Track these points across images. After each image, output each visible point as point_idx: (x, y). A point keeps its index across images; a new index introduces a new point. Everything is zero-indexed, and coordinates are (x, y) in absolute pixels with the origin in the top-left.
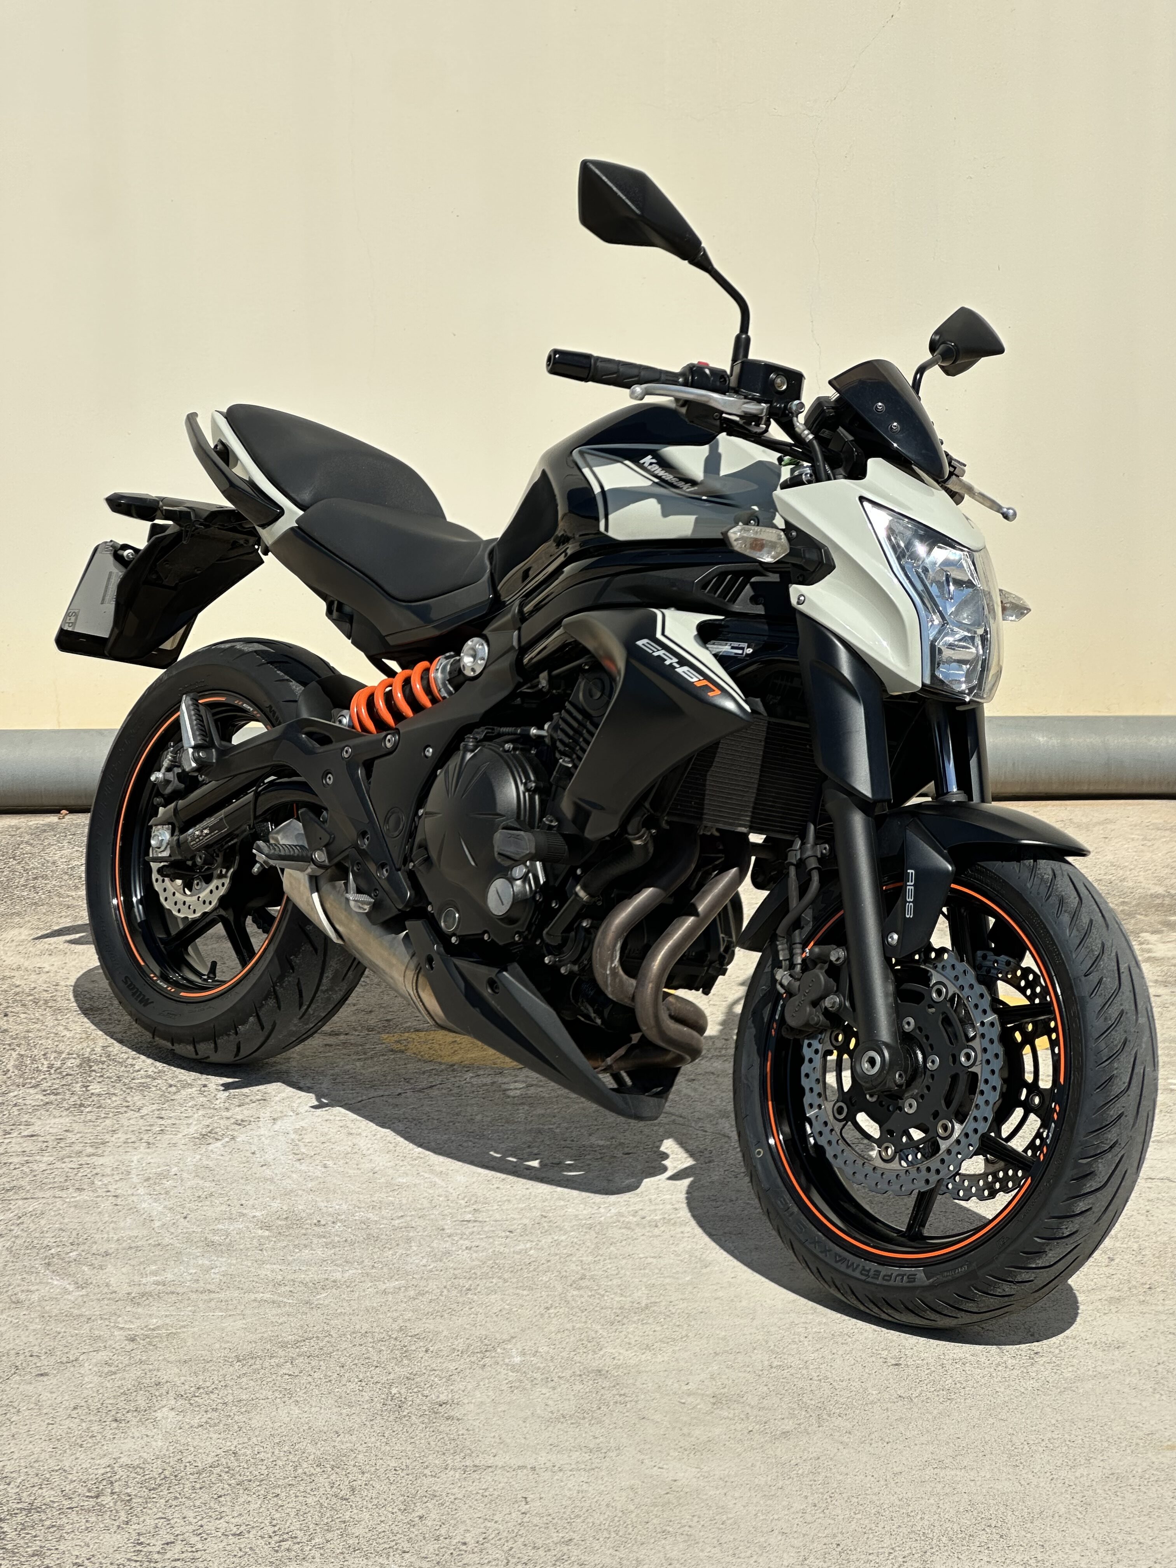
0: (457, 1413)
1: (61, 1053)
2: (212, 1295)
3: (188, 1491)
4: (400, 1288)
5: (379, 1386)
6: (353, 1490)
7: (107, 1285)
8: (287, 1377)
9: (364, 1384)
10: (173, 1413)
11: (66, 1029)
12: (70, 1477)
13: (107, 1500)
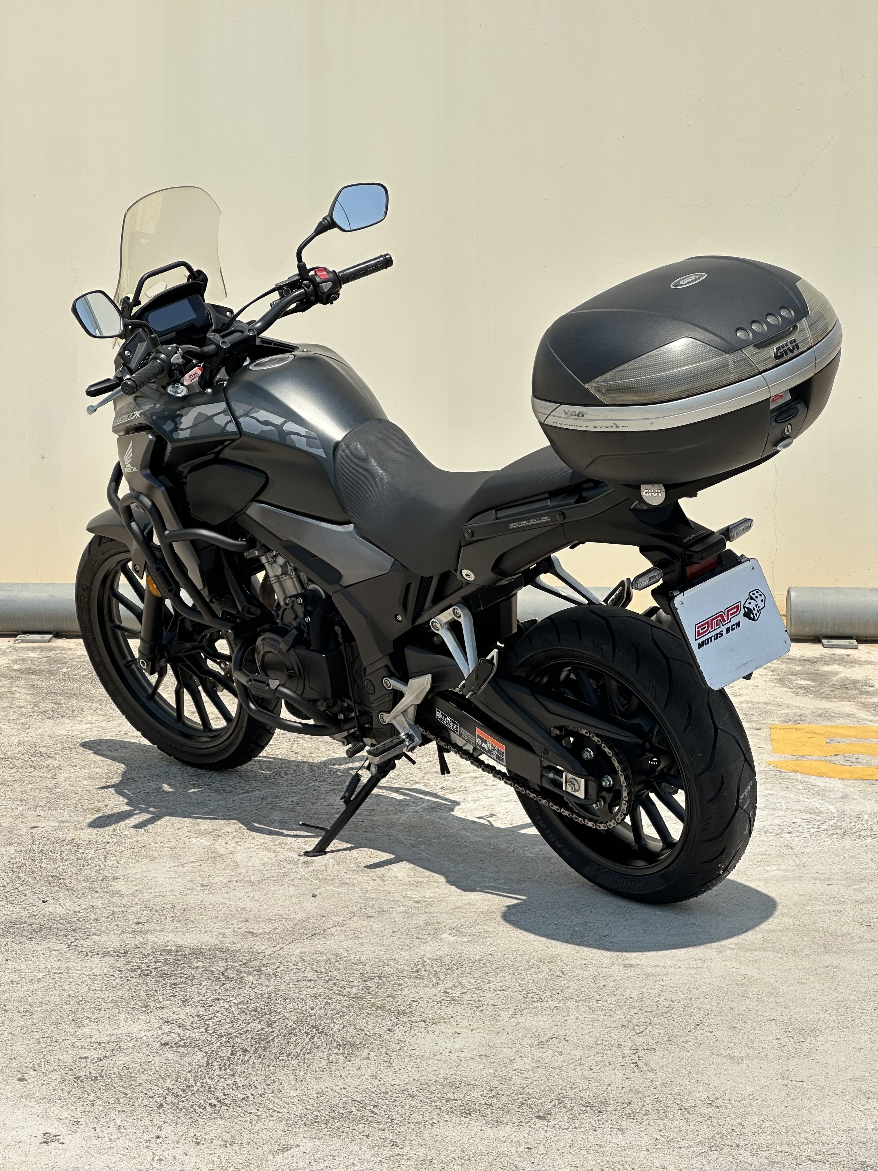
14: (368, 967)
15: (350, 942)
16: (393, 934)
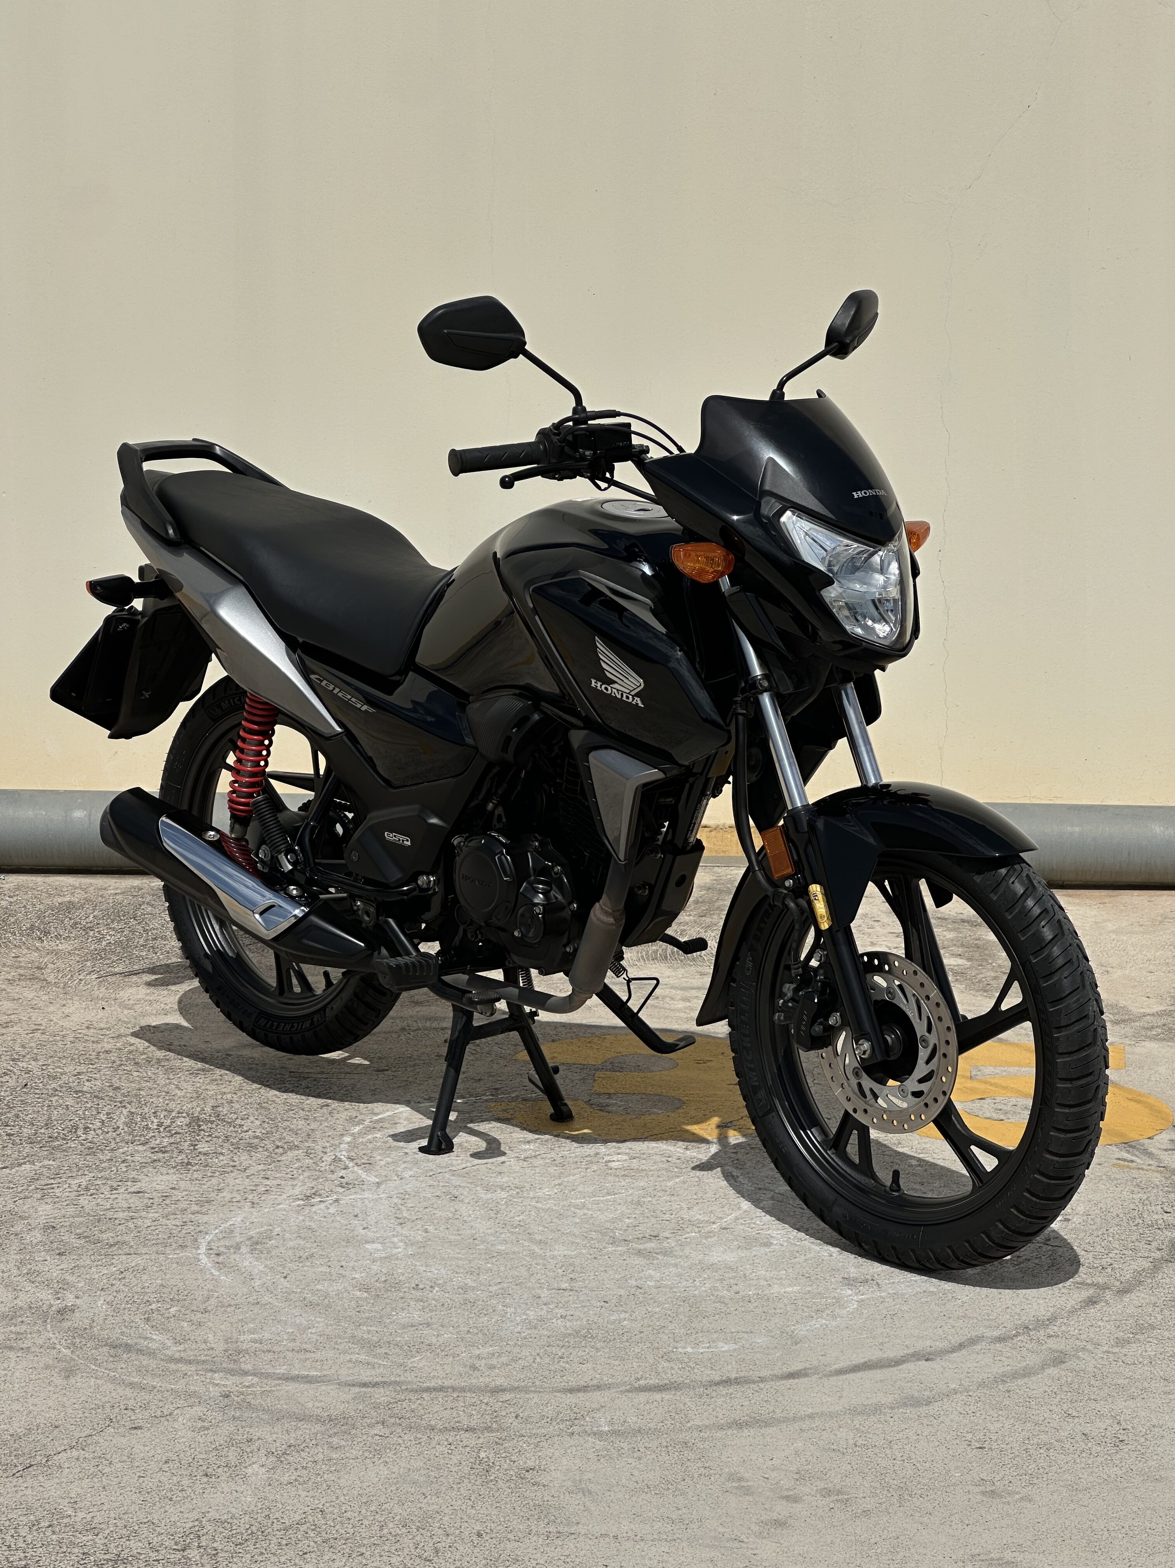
0: (544, 1479)
1: (171, 1111)
2: (308, 1355)
3: (274, 1547)
4: (493, 1354)
5: (468, 1449)
6: (437, 1552)
7: (205, 1342)
8: (378, 1437)
9: (452, 1447)
10: (264, 1470)
11: (178, 1087)
12: (158, 1529)
13: (193, 1554)
14: (100, 1540)
15: (86, 1483)
16: (165, 1467)
